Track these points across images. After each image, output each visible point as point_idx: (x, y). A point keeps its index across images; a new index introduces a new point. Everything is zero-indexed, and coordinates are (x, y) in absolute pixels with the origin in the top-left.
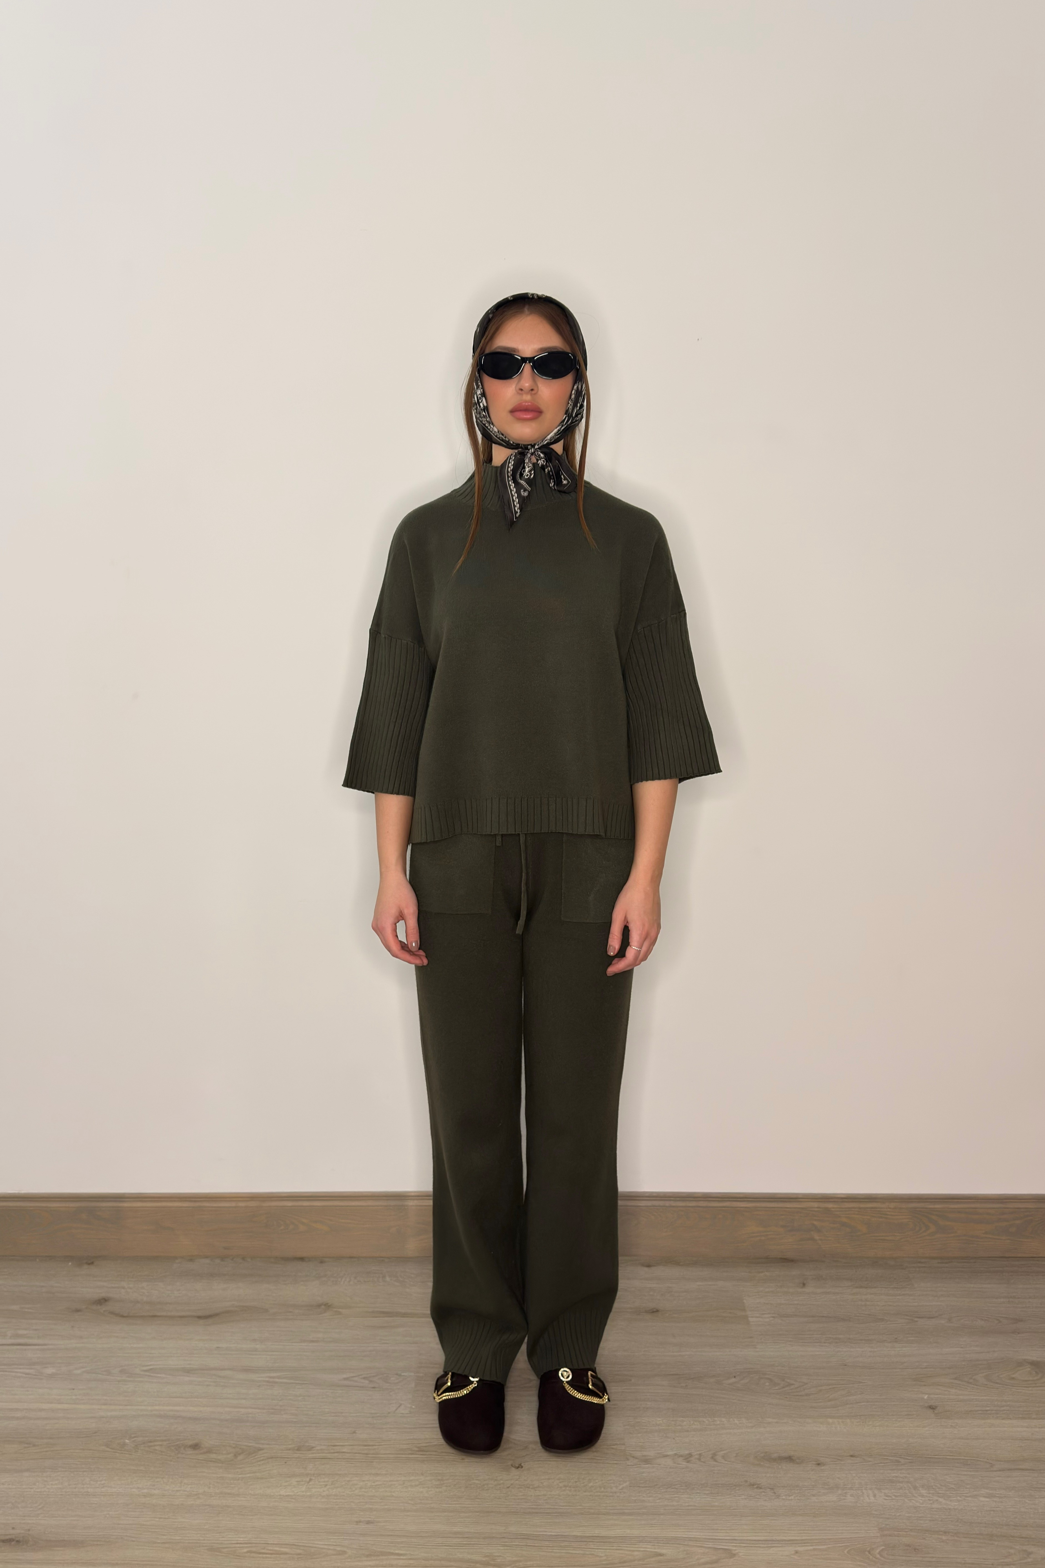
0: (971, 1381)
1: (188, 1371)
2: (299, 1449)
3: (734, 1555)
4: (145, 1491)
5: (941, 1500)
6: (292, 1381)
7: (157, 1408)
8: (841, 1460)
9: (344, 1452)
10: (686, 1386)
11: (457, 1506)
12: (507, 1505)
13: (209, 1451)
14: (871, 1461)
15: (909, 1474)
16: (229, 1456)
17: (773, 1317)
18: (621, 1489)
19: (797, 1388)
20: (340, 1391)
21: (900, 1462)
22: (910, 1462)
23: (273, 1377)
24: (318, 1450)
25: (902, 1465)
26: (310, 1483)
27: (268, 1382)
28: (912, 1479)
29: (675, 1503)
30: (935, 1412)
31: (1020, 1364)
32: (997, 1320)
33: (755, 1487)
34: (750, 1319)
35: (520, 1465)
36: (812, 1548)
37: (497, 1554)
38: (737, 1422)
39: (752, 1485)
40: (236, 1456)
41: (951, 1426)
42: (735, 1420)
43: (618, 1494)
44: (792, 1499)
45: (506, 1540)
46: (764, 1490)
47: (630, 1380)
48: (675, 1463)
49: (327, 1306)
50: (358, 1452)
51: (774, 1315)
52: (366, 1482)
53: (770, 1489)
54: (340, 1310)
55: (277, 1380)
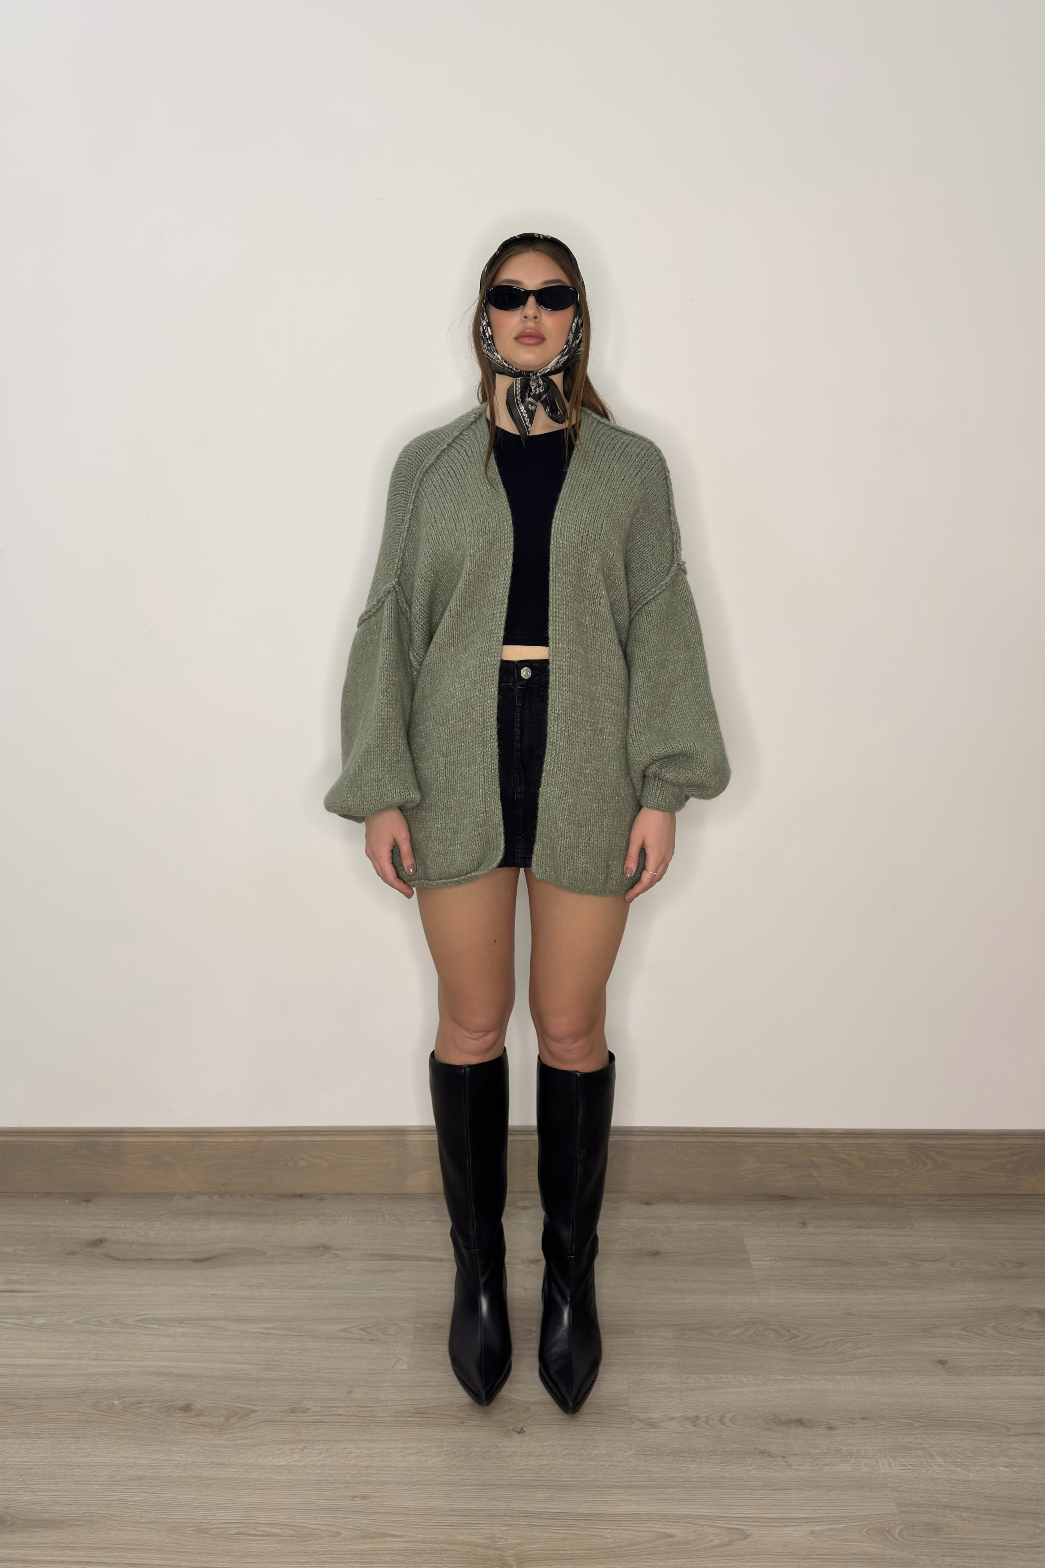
0: (981, 1332)
1: (182, 1321)
2: (293, 1411)
3: (746, 1536)
4: (132, 1460)
5: (959, 1469)
6: (288, 1333)
7: (149, 1363)
8: (852, 1423)
9: (339, 1415)
10: (690, 1338)
11: (457, 1477)
12: (509, 1476)
13: (200, 1414)
14: (882, 1425)
15: (923, 1439)
16: (222, 1419)
17: (775, 1260)
18: (628, 1458)
19: (804, 1339)
20: (337, 1344)
21: (912, 1425)
22: (924, 1426)
23: (269, 1329)
24: (313, 1412)
25: (915, 1429)
26: (305, 1451)
27: (263, 1333)
28: (926, 1446)
29: (683, 1475)
30: (946, 1367)
31: (1028, 1312)
32: (1001, 1263)
33: (766, 1454)
34: (752, 1262)
35: (522, 1429)
36: (828, 1527)
37: (499, 1535)
38: (744, 1379)
39: (762, 1453)
40: (228, 1418)
41: (963, 1383)
42: (742, 1376)
43: (624, 1464)
44: (805, 1469)
45: (508, 1519)
46: (774, 1459)
47: (633, 1331)
48: (682, 1427)
49: (326, 1248)
50: (353, 1414)
51: (776, 1258)
52: (363, 1450)
53: (781, 1456)
54: (338, 1252)
55: (271, 1331)
